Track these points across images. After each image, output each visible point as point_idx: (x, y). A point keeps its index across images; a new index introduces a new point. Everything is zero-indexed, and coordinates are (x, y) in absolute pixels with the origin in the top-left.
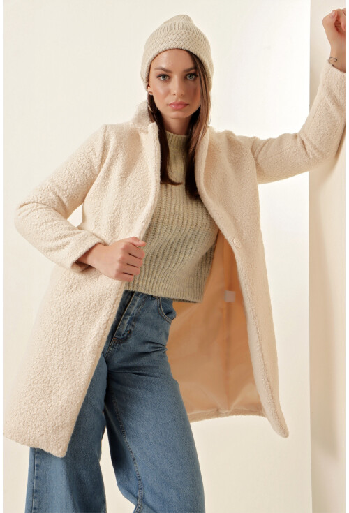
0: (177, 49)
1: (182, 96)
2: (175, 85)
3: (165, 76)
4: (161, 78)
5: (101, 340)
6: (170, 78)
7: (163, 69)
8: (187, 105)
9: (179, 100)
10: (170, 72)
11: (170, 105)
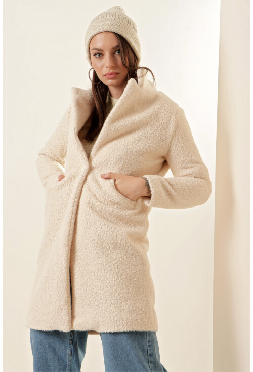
0: (105, 32)
1: (112, 68)
2: (107, 60)
3: (100, 54)
4: (97, 56)
5: (69, 235)
6: (103, 55)
7: (97, 49)
8: (118, 74)
9: (111, 71)
10: (102, 50)
11: (105, 75)
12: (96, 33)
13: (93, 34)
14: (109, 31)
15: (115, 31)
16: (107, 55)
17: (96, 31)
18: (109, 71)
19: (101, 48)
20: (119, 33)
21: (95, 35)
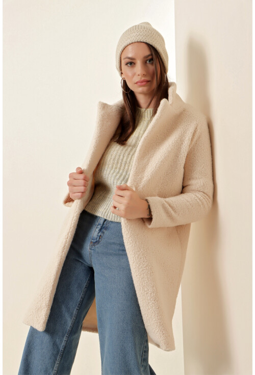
0: (138, 42)
1: (144, 75)
2: (139, 68)
3: (131, 63)
4: (129, 65)
6: (135, 64)
7: (129, 58)
8: (149, 81)
9: (143, 79)
10: (134, 59)
11: (136, 83)
12: (128, 43)
13: (125, 44)
14: (142, 41)
15: (148, 42)
16: (139, 64)
17: (129, 41)
18: (141, 78)
19: (134, 57)
20: (151, 43)
21: (128, 45)
